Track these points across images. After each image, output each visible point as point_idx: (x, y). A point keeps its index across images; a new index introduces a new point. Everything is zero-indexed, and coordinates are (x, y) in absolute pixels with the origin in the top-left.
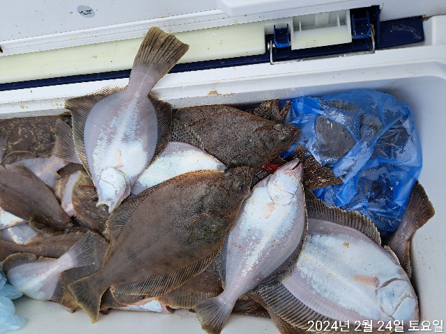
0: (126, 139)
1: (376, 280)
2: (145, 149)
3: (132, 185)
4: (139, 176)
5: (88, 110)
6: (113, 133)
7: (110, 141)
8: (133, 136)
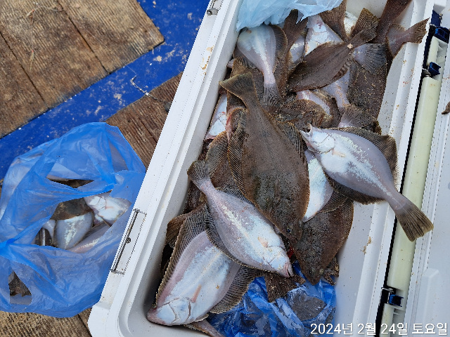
0: (351, 165)
1: (194, 301)
2: (337, 173)
3: (315, 153)
4: (320, 161)
5: (382, 150)
6: (359, 159)
7: (354, 154)
8: (351, 170)
